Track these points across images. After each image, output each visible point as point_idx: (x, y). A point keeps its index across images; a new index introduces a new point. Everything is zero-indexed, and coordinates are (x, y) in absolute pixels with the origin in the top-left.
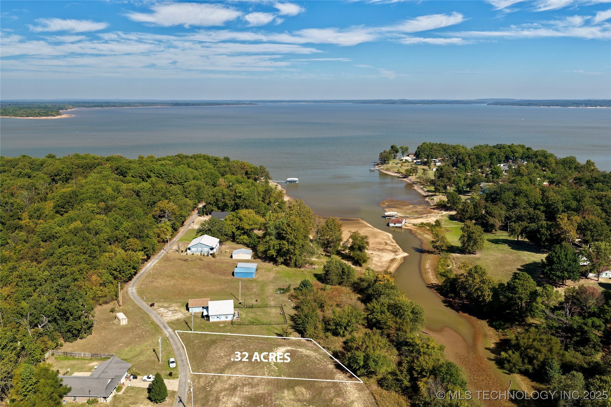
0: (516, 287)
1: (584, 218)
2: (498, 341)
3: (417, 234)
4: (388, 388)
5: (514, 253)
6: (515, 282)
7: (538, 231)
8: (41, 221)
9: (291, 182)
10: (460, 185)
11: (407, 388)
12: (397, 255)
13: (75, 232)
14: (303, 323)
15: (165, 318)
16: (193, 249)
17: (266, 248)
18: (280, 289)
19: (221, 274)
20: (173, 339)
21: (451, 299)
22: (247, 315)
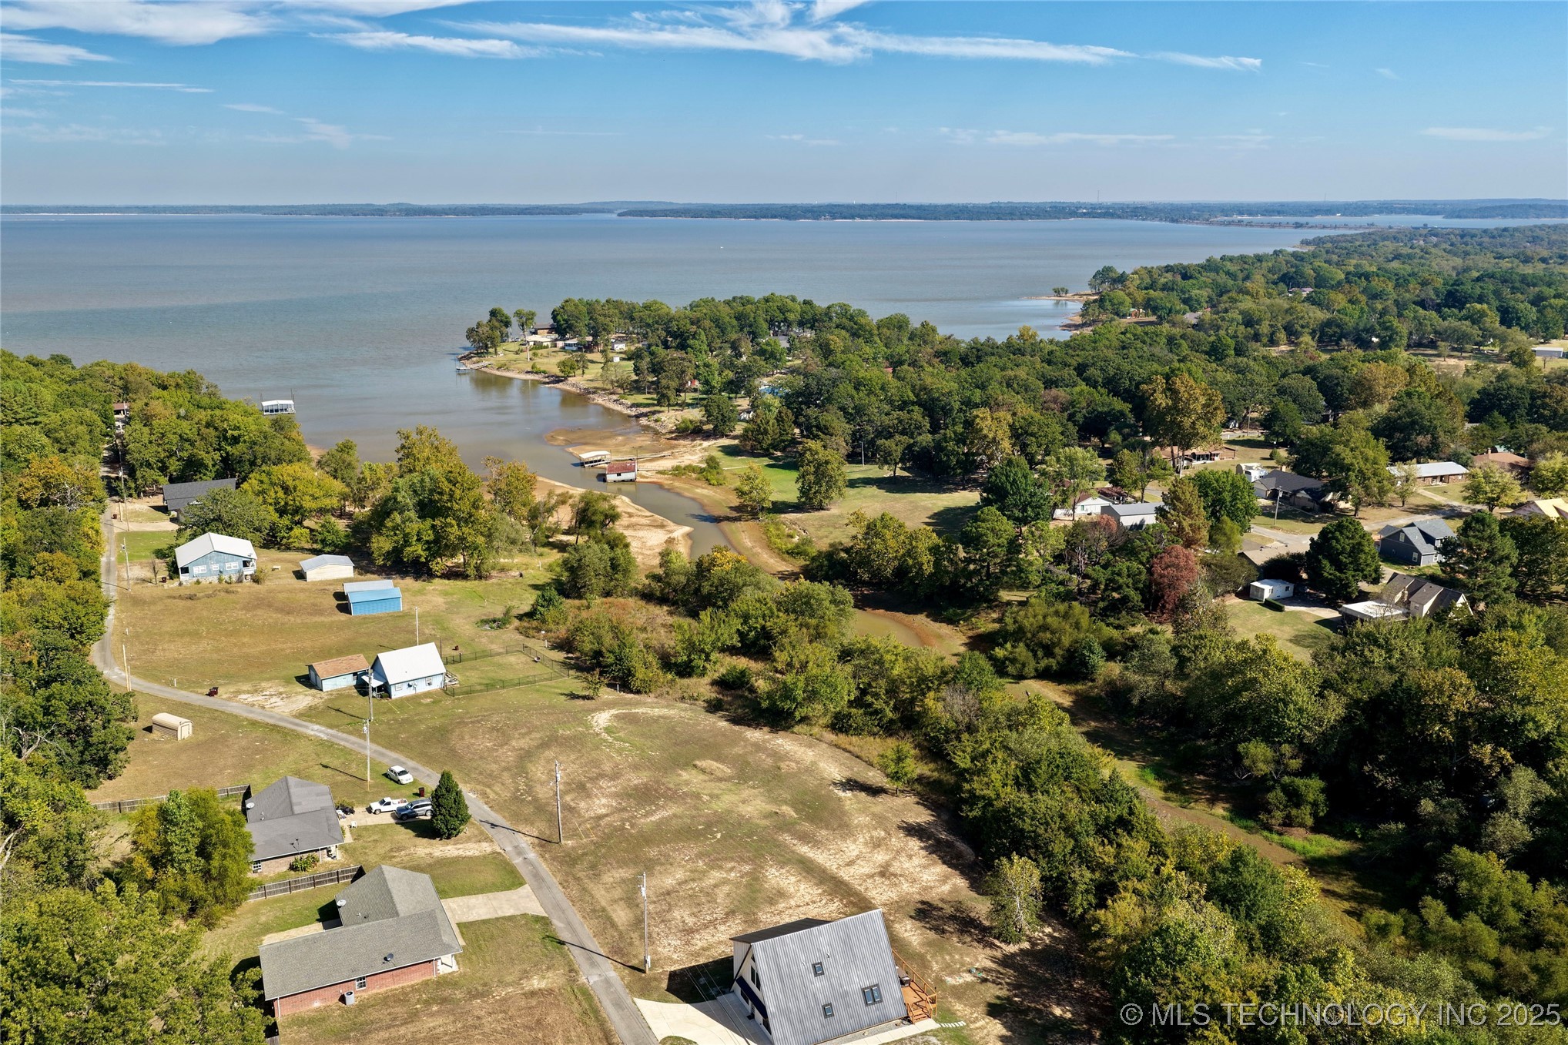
1: (1015, 414)
3: (679, 490)
4: (858, 732)
6: (979, 527)
7: (939, 448)
10: (714, 383)
12: (670, 532)
15: (277, 710)
16: (196, 570)
17: (397, 542)
18: (485, 622)
19: (312, 614)
20: (344, 739)
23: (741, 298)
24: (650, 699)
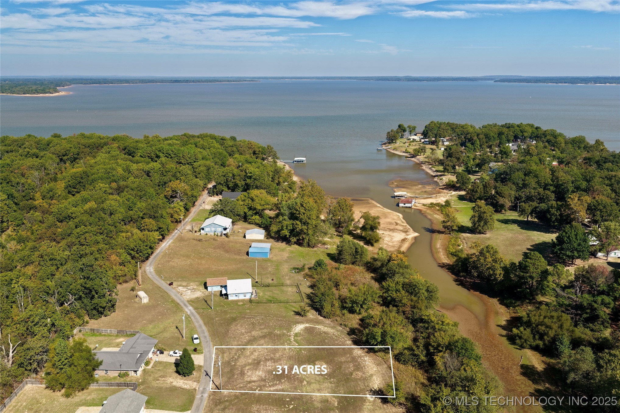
0: (527, 267)
1: (594, 198)
2: (509, 319)
3: (427, 214)
4: (405, 363)
5: (524, 233)
6: (527, 261)
7: (548, 211)
8: (54, 201)
9: (299, 162)
10: (469, 165)
11: (423, 362)
12: (407, 235)
13: (90, 212)
14: (321, 301)
15: (185, 297)
16: (207, 229)
17: (279, 228)
18: (294, 268)
19: (235, 254)
20: (194, 316)
21: (462, 278)
22: (265, 294)
23: (509, 124)
24: (327, 321)
